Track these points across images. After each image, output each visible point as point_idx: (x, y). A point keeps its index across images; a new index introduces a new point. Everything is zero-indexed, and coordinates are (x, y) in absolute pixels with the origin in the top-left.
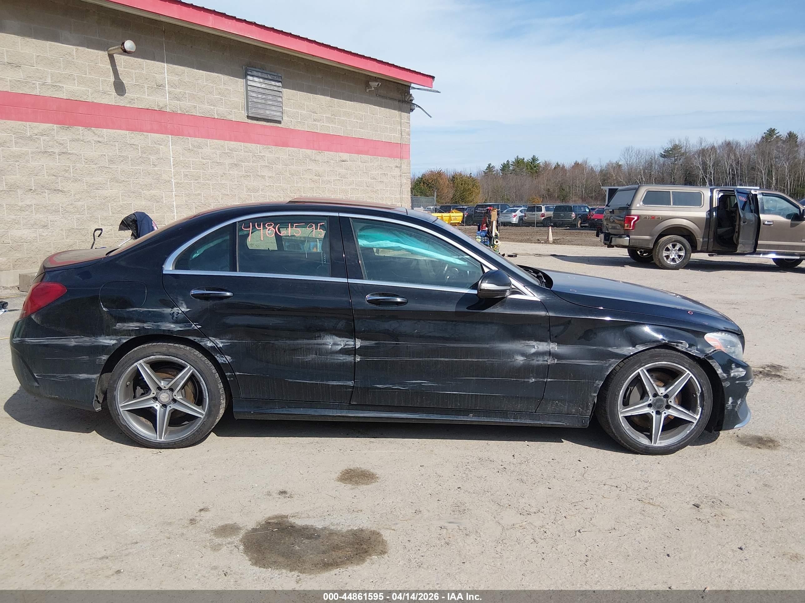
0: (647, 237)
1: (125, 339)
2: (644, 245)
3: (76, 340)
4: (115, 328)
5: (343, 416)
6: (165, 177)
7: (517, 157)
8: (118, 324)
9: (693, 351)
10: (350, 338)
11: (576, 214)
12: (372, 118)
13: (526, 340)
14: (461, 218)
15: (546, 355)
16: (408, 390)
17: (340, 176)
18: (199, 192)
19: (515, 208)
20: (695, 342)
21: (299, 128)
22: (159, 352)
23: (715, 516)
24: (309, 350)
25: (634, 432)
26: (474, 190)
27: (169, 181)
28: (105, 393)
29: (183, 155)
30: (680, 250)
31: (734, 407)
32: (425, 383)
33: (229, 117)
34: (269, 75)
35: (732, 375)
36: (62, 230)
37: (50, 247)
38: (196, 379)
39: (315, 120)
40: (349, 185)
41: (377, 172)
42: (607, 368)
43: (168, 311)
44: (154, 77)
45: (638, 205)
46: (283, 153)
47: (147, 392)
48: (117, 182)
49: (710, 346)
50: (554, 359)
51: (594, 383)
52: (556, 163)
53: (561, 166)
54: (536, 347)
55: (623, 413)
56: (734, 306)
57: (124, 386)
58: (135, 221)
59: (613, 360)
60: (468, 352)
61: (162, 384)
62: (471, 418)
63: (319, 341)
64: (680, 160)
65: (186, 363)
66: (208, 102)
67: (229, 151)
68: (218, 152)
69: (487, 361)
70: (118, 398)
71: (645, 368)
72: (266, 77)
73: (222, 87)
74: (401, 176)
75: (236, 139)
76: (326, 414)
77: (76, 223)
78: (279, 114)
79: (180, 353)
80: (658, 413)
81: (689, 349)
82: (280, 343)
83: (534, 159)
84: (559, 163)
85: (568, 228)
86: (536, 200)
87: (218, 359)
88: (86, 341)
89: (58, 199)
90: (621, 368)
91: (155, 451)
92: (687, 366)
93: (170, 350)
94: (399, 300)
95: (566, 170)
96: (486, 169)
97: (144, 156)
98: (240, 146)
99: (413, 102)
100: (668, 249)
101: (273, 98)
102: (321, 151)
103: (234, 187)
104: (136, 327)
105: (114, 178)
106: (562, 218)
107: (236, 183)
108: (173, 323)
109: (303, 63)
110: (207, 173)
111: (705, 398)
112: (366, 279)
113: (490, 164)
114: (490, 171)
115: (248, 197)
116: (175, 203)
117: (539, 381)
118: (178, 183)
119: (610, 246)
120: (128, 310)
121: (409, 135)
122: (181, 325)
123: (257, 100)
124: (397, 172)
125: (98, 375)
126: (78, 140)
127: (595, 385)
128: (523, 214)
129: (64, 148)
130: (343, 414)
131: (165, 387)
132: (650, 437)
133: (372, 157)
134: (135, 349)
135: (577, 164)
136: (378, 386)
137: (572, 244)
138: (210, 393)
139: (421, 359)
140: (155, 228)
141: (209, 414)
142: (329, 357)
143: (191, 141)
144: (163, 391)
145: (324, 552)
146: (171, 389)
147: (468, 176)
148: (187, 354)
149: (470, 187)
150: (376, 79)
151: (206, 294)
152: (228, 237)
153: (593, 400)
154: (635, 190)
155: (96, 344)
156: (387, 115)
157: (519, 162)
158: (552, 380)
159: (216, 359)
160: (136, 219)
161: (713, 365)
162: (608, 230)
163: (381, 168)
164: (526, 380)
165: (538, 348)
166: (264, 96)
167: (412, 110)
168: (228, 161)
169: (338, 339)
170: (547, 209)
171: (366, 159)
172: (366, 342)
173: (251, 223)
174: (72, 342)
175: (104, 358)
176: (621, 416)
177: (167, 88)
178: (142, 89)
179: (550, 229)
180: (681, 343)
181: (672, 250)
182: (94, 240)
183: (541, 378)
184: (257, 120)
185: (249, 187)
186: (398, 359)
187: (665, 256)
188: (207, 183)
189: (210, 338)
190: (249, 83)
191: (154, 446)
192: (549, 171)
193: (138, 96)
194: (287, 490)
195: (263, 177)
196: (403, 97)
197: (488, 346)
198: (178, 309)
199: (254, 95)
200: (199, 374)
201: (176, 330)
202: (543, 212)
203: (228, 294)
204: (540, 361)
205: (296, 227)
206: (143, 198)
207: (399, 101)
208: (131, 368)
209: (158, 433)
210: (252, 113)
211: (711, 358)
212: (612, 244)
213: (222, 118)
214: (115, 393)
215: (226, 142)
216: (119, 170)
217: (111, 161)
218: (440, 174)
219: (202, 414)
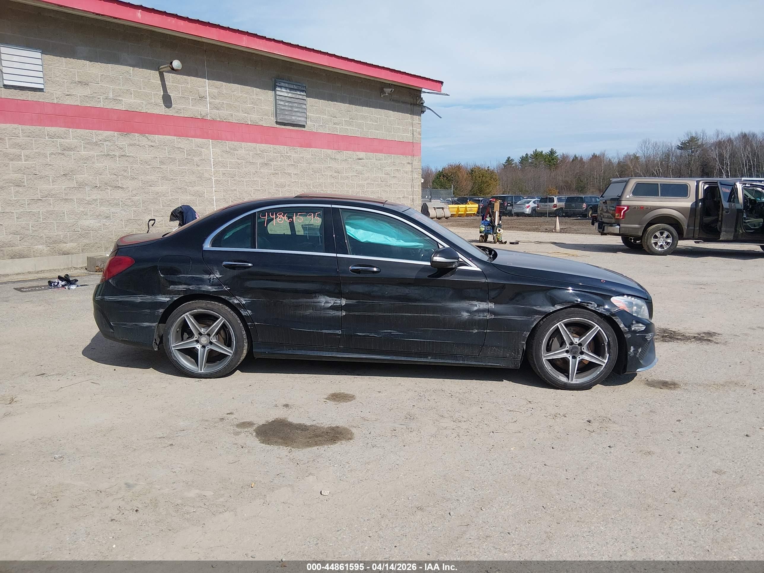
0: (637, 226)
1: (176, 297)
2: (634, 233)
3: (141, 298)
4: (169, 289)
5: (333, 357)
6: (206, 175)
7: (536, 150)
8: (171, 286)
9: (600, 310)
10: (338, 298)
11: (587, 205)
12: (386, 120)
13: (470, 301)
14: (476, 209)
15: (485, 312)
16: (381, 337)
17: (357, 172)
18: (235, 188)
19: (528, 200)
20: (604, 303)
21: (321, 131)
22: (201, 307)
23: (601, 428)
24: (307, 307)
25: (555, 372)
26: (491, 182)
27: (210, 179)
28: (161, 338)
29: (222, 156)
30: (668, 237)
31: (635, 354)
32: (394, 332)
33: (261, 123)
34: (295, 86)
35: (633, 329)
36: (121, 220)
37: (112, 235)
38: (227, 327)
39: (335, 124)
40: (365, 180)
41: (391, 168)
42: (533, 322)
43: (206, 277)
44: (197, 90)
45: (628, 197)
46: (307, 153)
47: (192, 336)
48: (167, 180)
49: (615, 306)
50: (492, 315)
51: (523, 333)
52: (574, 156)
53: (579, 158)
54: (478, 306)
55: (545, 357)
56: (702, 286)
57: (176, 331)
58: (181, 213)
59: (537, 316)
60: (426, 309)
61: (202, 330)
62: (429, 360)
63: (315, 300)
64: (697, 152)
65: (219, 315)
66: (242, 111)
67: (260, 152)
68: (251, 153)
69: (440, 316)
70: (171, 341)
71: (563, 323)
72: (292, 87)
73: (254, 97)
74: (412, 171)
75: (267, 142)
76: (321, 354)
77: (134, 214)
78: (303, 119)
79: (215, 308)
80: (574, 357)
81: (597, 308)
82: (286, 301)
83: (552, 153)
84: (577, 156)
85: (579, 218)
86: (552, 191)
87: (242, 312)
88: (148, 298)
89: (118, 195)
90: (544, 322)
91: (197, 379)
92: (596, 321)
93: (208, 305)
94: (375, 269)
95: (584, 162)
96: (506, 163)
97: (189, 157)
98: (270, 147)
99: (424, 105)
100: (656, 237)
101: (298, 105)
102: (340, 151)
103: (264, 183)
104: (184, 288)
105: (164, 176)
106: (573, 209)
107: (266, 180)
108: (210, 286)
109: (324, 74)
110: (241, 172)
111: (611, 347)
112: (350, 254)
113: (509, 157)
114: (509, 164)
115: (276, 192)
116: (214, 198)
117: (481, 332)
118: (217, 180)
119: (603, 234)
120: (178, 276)
121: (420, 134)
122: (216, 287)
123: (284, 107)
124: (409, 168)
125: (157, 323)
126: (134, 145)
127: (523, 335)
128: (536, 205)
129: (124, 151)
130: (333, 355)
131: (204, 333)
132: (568, 377)
133: (386, 155)
134: (183, 305)
135: (594, 157)
136: (358, 334)
137: (577, 233)
138: (236, 338)
139: (391, 314)
140: (198, 218)
141: (236, 353)
142: (322, 312)
143: (229, 144)
144: (203, 336)
145: (309, 438)
146: (209, 335)
147: (486, 169)
148: (220, 309)
149: (487, 179)
150: (390, 86)
151: (233, 264)
152: (250, 224)
153: (523, 347)
154: (625, 183)
155: (155, 301)
156: (400, 117)
157: (537, 155)
158: (490, 331)
159: (241, 312)
160: (182, 211)
161: (616, 321)
162: (602, 219)
163: (394, 165)
164: (471, 331)
165: (480, 306)
166: (291, 104)
167: (423, 112)
168: (260, 161)
169: (328, 299)
170: (560, 200)
171: (381, 157)
172: (350, 301)
173: (266, 213)
174: (138, 299)
175: (161, 311)
176: (544, 359)
177: (208, 100)
178: (187, 101)
179: (557, 219)
180: (591, 304)
181: (660, 237)
182: (149, 228)
183: (482, 330)
184: (285, 125)
185: (277, 183)
186: (374, 314)
187: (654, 243)
188: (241, 180)
189: (237, 297)
190: (278, 93)
191: (196, 376)
192: (567, 163)
193: (184, 107)
194: (290, 404)
195: (289, 174)
196: (415, 100)
197: (440, 304)
198: (214, 275)
199: (282, 103)
200: (228, 323)
201: (212, 290)
202: (555, 203)
203: (250, 265)
204: (481, 316)
205: (300, 215)
206: (188, 194)
207: (411, 104)
208: (180, 318)
209: (199, 367)
210: (280, 119)
211: (614, 315)
212: (605, 232)
213: (255, 124)
214: (169, 337)
215: (258, 144)
216: (169, 169)
217: (162, 163)
218: (458, 168)
219: (231, 353)
